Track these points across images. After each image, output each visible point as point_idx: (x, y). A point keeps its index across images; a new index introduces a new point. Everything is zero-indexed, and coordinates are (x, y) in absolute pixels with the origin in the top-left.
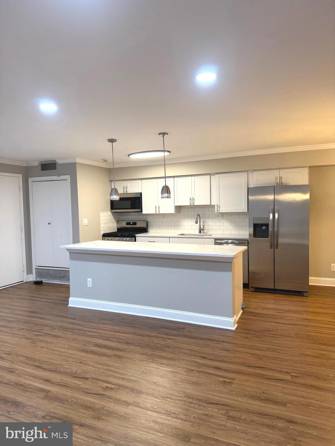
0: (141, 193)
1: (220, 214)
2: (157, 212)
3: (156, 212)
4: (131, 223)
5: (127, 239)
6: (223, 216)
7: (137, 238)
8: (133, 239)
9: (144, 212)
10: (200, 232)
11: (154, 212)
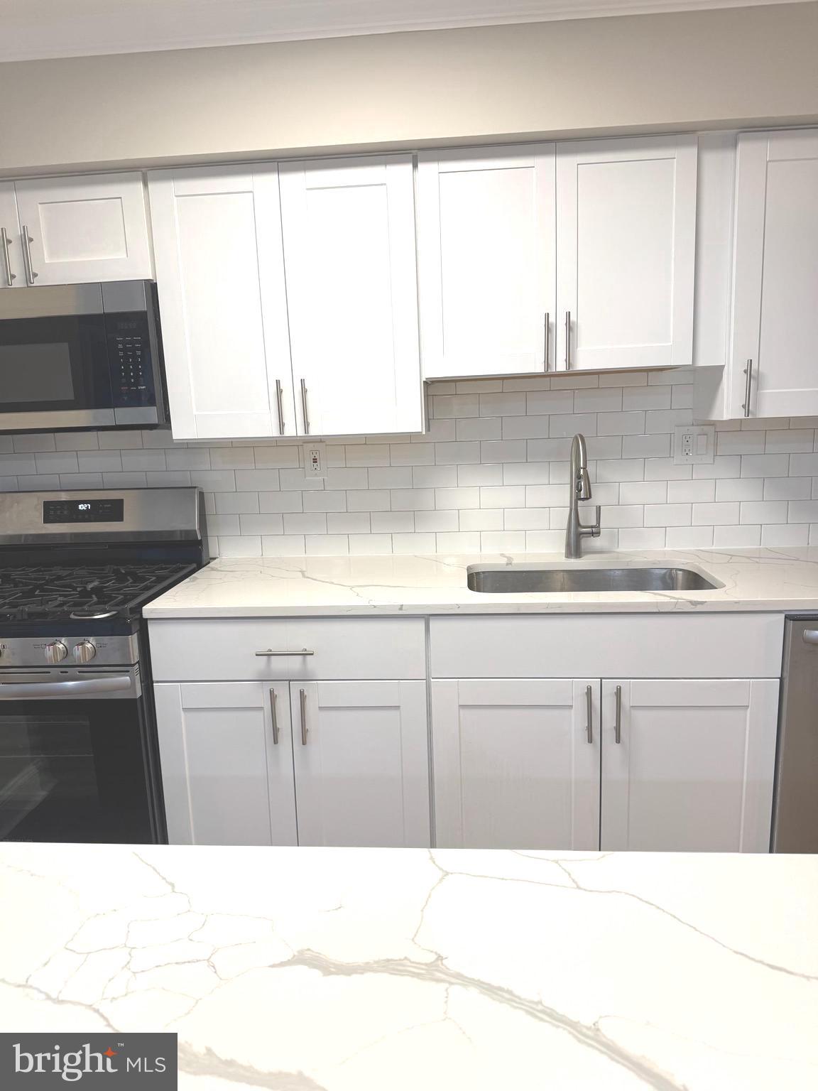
0: (152, 288)
1: (696, 430)
2: (293, 429)
3: (281, 425)
4: (82, 507)
5: (78, 651)
6: (716, 445)
7: (153, 630)
8: (125, 648)
9: (182, 429)
10: (575, 549)
11: (268, 429)
